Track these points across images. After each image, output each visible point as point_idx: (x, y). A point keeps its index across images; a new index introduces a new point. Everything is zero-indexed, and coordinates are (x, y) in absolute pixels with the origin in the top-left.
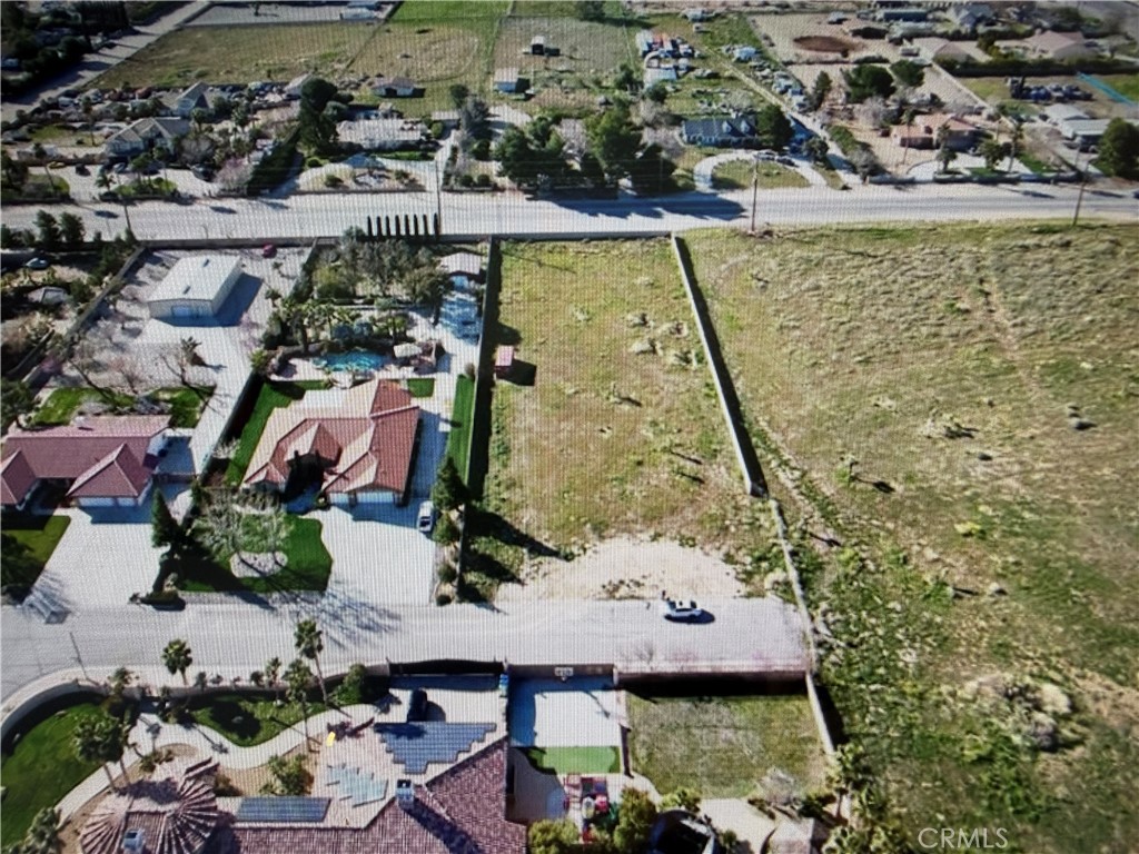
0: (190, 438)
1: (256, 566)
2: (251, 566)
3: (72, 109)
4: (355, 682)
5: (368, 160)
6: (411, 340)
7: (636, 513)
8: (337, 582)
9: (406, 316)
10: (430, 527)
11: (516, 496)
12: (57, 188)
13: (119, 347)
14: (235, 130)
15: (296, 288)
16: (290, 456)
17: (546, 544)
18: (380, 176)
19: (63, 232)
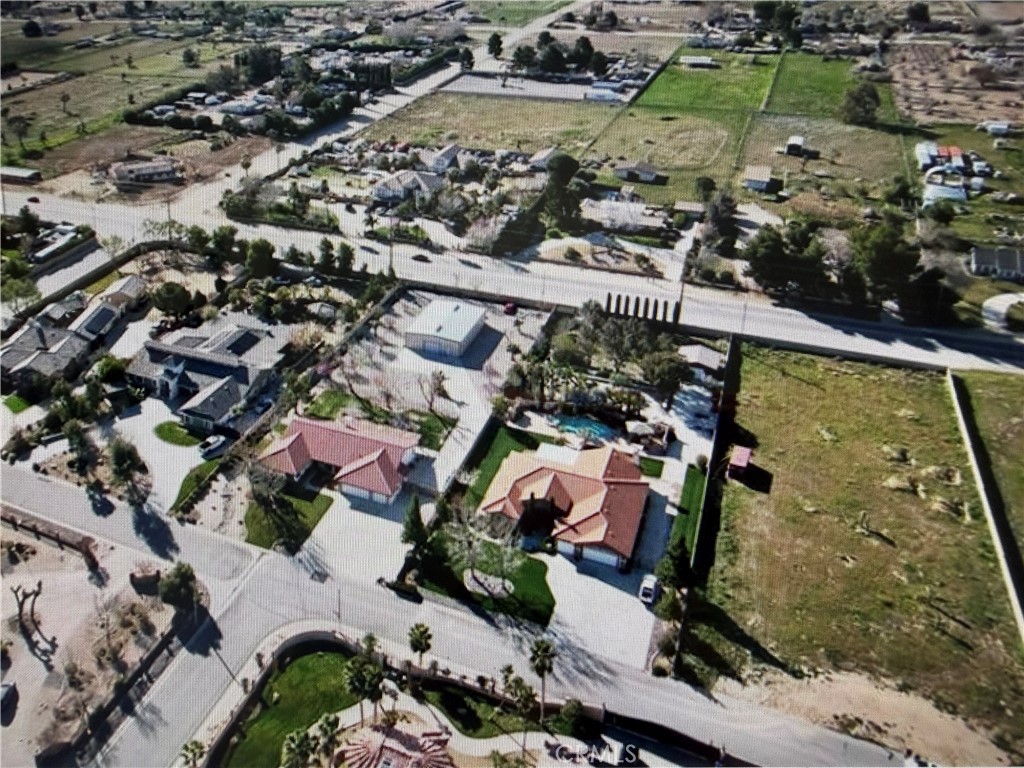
0: (434, 460)
1: (486, 585)
2: (481, 585)
3: (344, 154)
4: (573, 716)
5: (607, 239)
6: (644, 420)
8: (558, 623)
9: (639, 395)
10: (653, 600)
11: (742, 597)
12: (331, 220)
13: (377, 366)
14: (485, 192)
15: (534, 347)
16: (526, 496)
17: (771, 652)
18: (619, 257)
19: (338, 258)
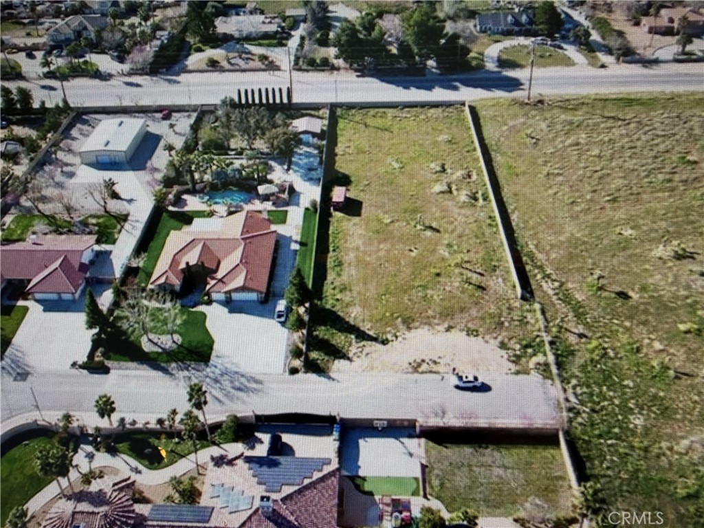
0: (111, 252)
1: (159, 344)
2: (156, 344)
3: (22, 9)
4: (230, 427)
5: (238, 46)
6: (271, 182)
7: (434, 311)
8: (218, 357)
9: (266, 164)
10: (284, 319)
11: (346, 297)
12: (13, 68)
13: (59, 185)
14: (140, 24)
15: (186, 142)
16: (183, 266)
17: (368, 332)
18: (248, 59)
19: (18, 101)
